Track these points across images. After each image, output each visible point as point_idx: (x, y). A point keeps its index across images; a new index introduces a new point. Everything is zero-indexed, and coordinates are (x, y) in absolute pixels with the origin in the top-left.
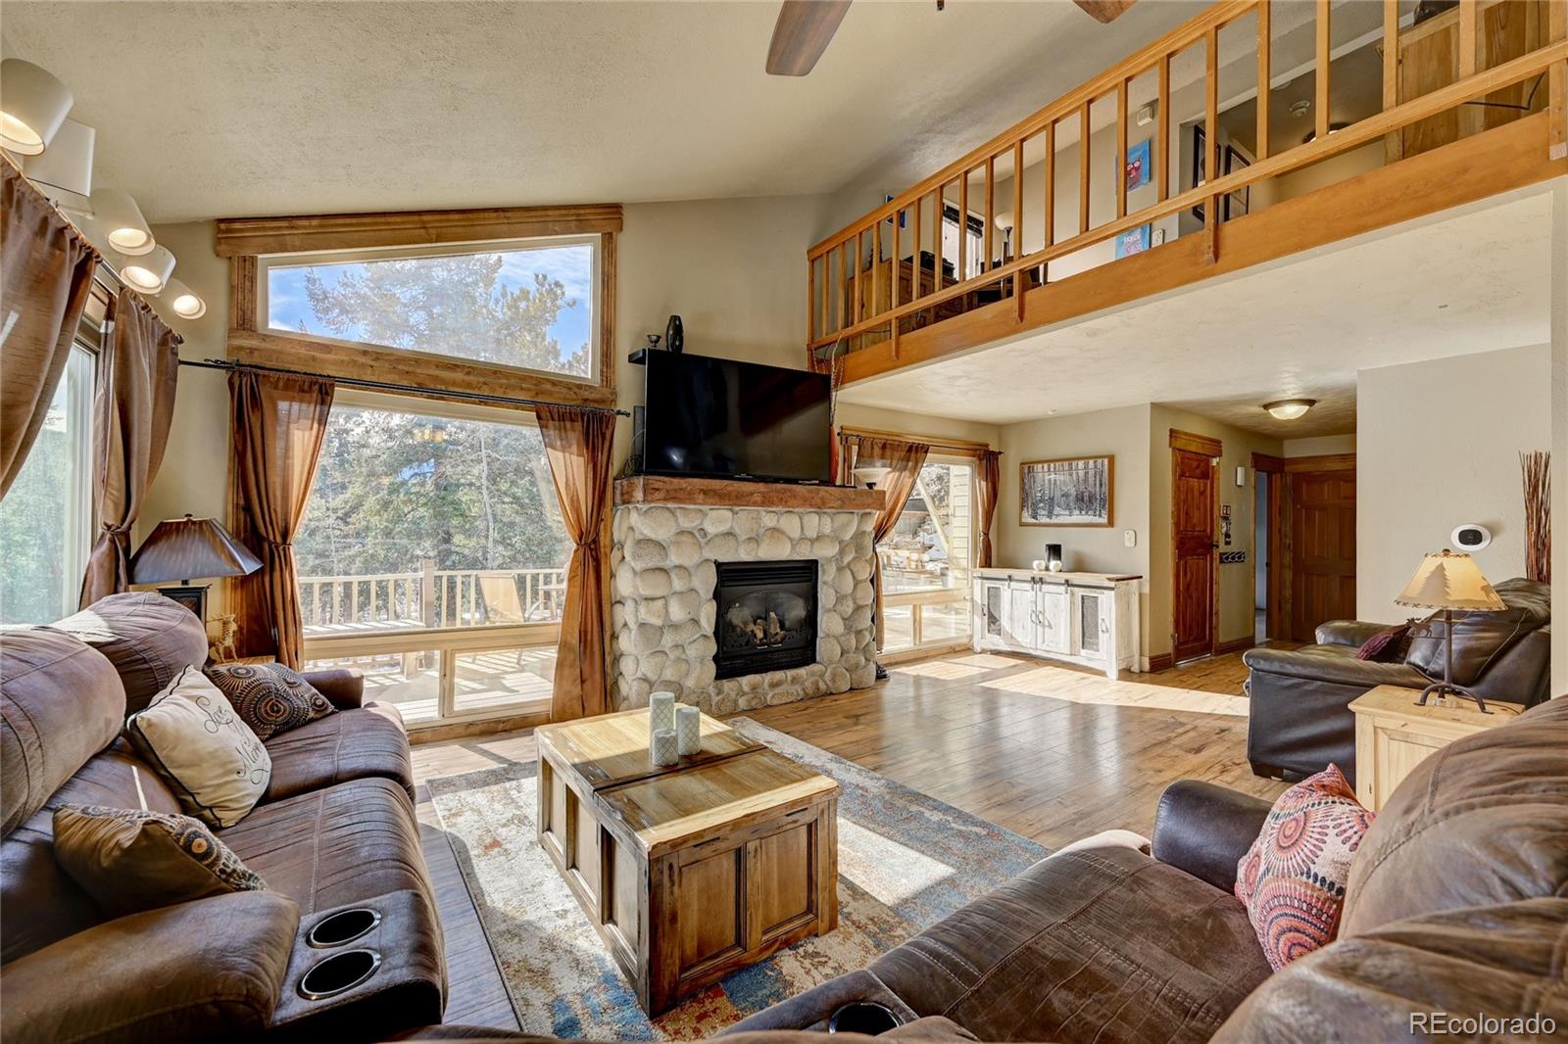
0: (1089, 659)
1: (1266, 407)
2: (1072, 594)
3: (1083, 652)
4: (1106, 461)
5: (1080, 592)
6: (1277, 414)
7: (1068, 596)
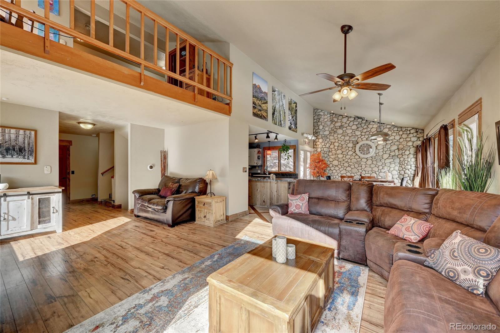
0: (45, 228)
1: (79, 123)
2: (32, 199)
3: (39, 226)
4: (33, 133)
5: (37, 198)
6: (82, 126)
7: (30, 200)
